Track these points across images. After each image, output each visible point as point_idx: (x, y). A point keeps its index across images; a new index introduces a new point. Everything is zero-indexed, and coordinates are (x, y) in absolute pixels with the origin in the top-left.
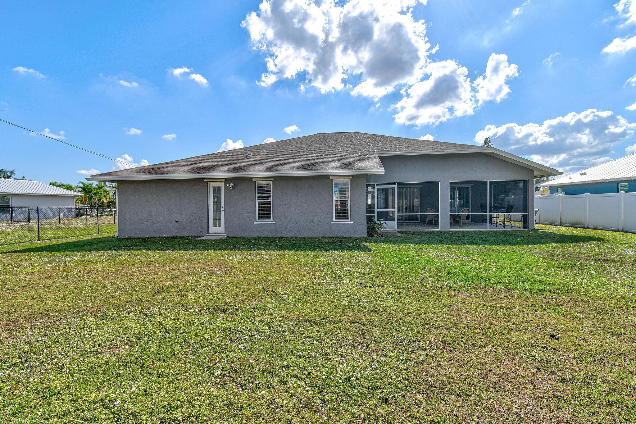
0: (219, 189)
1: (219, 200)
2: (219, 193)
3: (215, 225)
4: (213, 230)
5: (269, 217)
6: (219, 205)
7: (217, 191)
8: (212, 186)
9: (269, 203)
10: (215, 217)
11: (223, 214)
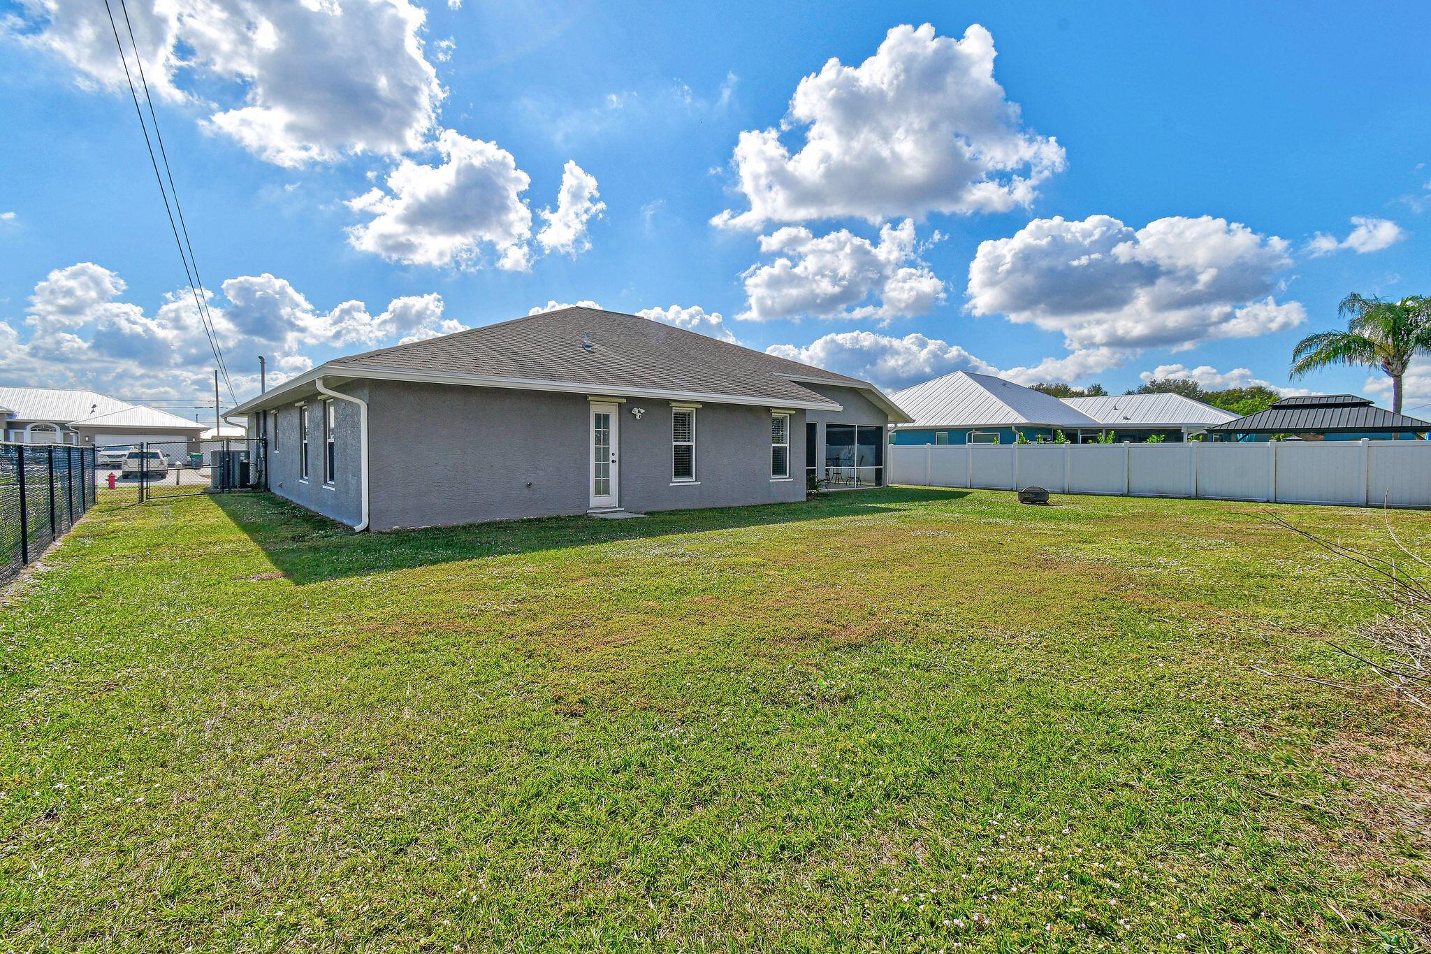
0: (607, 417)
1: (606, 441)
2: (607, 425)
3: (598, 492)
4: (595, 501)
5: (689, 474)
6: (607, 450)
7: (602, 420)
8: (595, 409)
9: (689, 448)
10: (597, 474)
11: (614, 469)
